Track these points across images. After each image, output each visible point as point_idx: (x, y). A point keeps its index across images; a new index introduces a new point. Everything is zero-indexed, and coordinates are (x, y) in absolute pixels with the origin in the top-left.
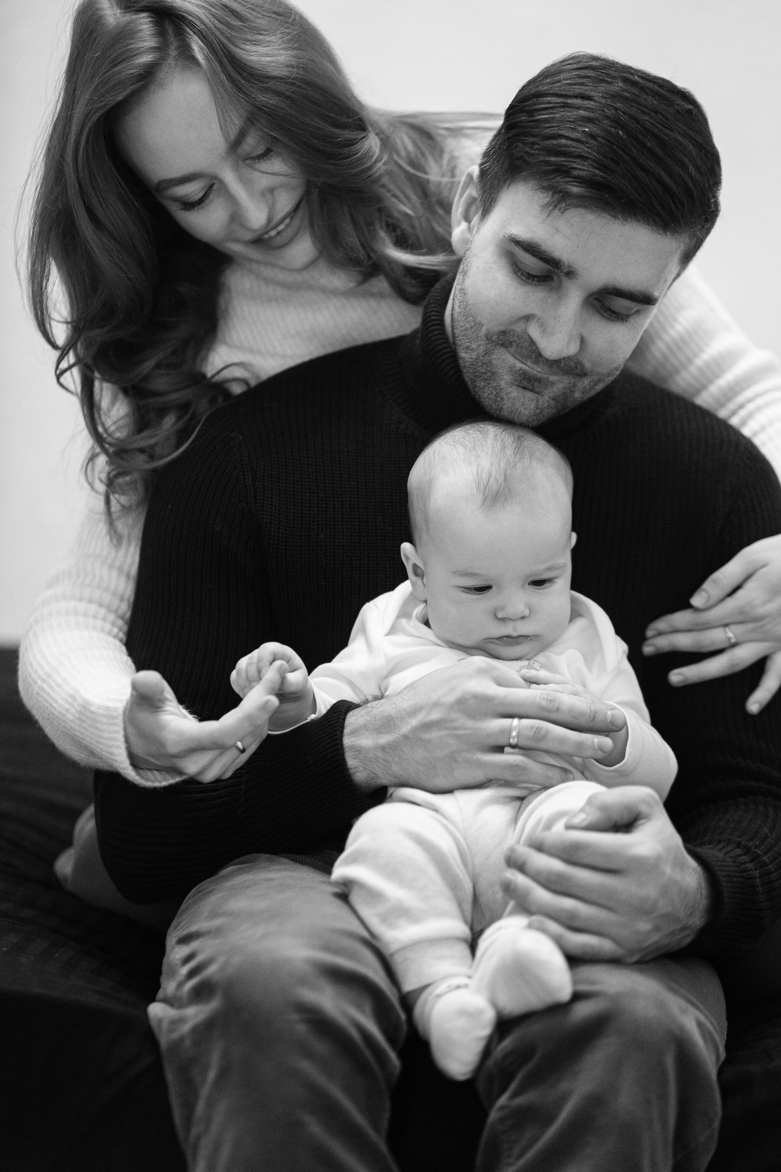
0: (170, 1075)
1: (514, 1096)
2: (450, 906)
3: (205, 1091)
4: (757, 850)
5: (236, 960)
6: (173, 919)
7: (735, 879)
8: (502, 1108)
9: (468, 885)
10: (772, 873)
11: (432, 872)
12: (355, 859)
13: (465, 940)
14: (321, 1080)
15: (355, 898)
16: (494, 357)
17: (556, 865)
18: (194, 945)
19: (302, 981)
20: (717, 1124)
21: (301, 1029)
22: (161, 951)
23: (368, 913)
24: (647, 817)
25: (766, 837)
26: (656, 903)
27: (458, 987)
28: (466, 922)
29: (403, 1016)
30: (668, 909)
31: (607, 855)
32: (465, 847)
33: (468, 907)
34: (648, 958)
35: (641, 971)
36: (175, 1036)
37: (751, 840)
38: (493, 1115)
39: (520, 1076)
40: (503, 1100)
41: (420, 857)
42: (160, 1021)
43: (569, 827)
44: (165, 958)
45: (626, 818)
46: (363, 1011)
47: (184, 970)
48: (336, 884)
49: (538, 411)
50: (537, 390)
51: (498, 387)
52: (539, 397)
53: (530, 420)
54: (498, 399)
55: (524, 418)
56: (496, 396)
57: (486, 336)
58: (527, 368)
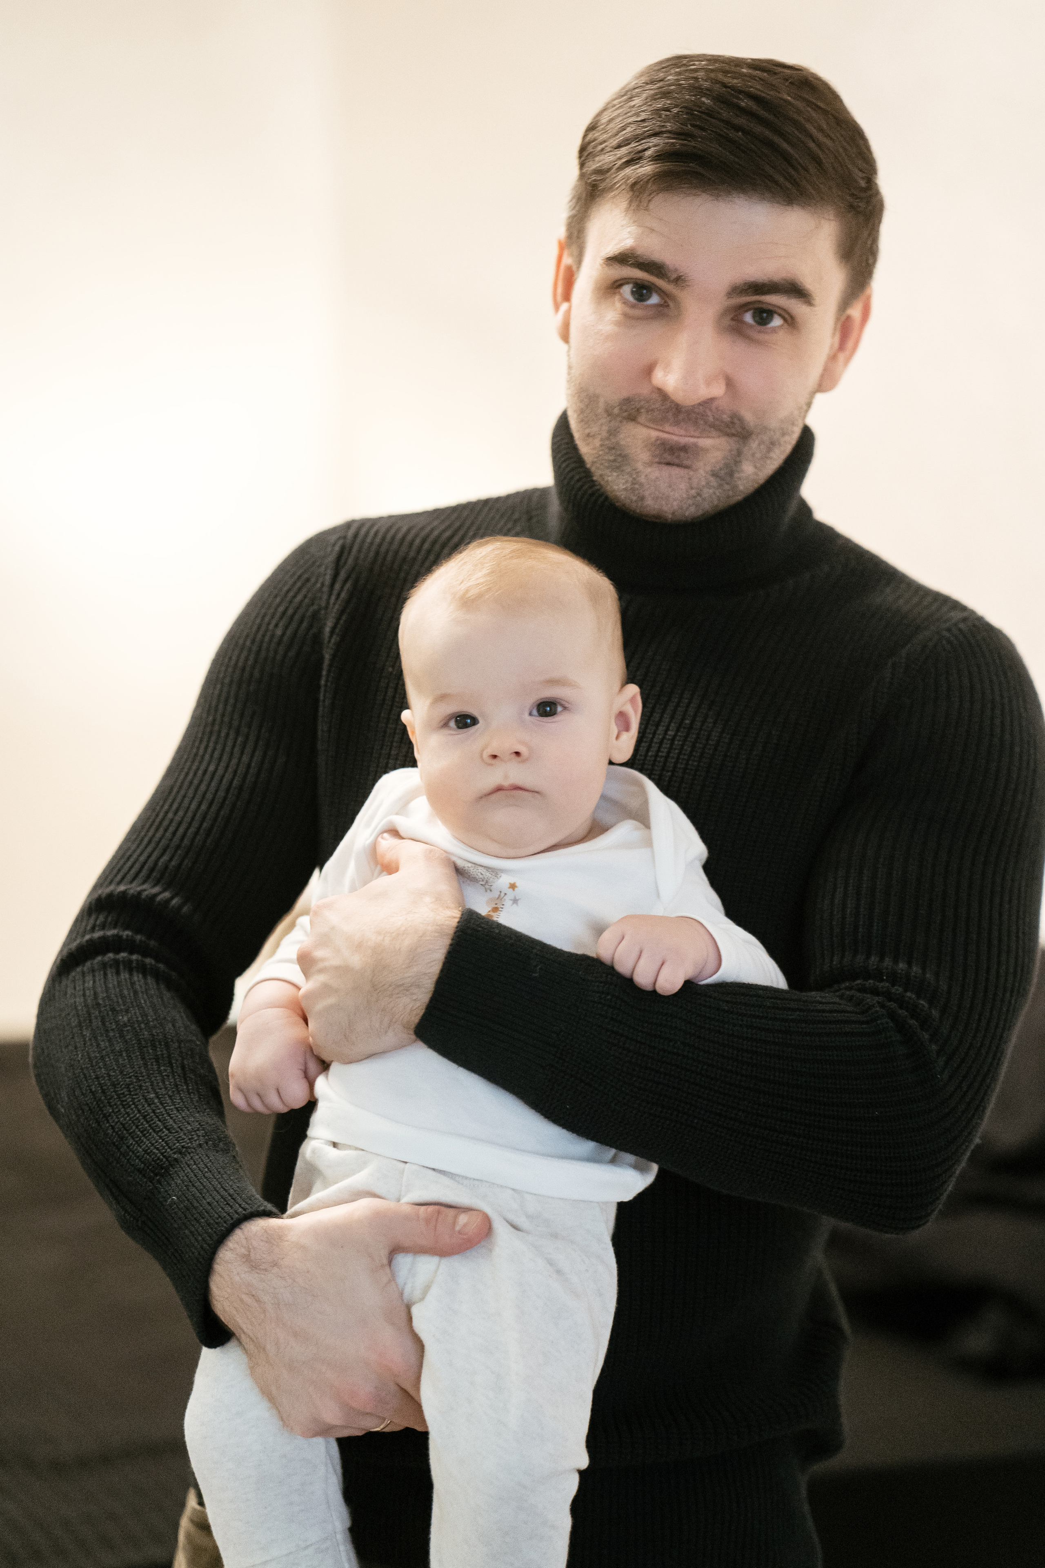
49: (693, 492)
50: (686, 462)
51: (634, 472)
52: (691, 473)
53: (685, 507)
54: (636, 486)
55: (675, 503)
56: (633, 484)
57: (607, 411)
58: (665, 436)
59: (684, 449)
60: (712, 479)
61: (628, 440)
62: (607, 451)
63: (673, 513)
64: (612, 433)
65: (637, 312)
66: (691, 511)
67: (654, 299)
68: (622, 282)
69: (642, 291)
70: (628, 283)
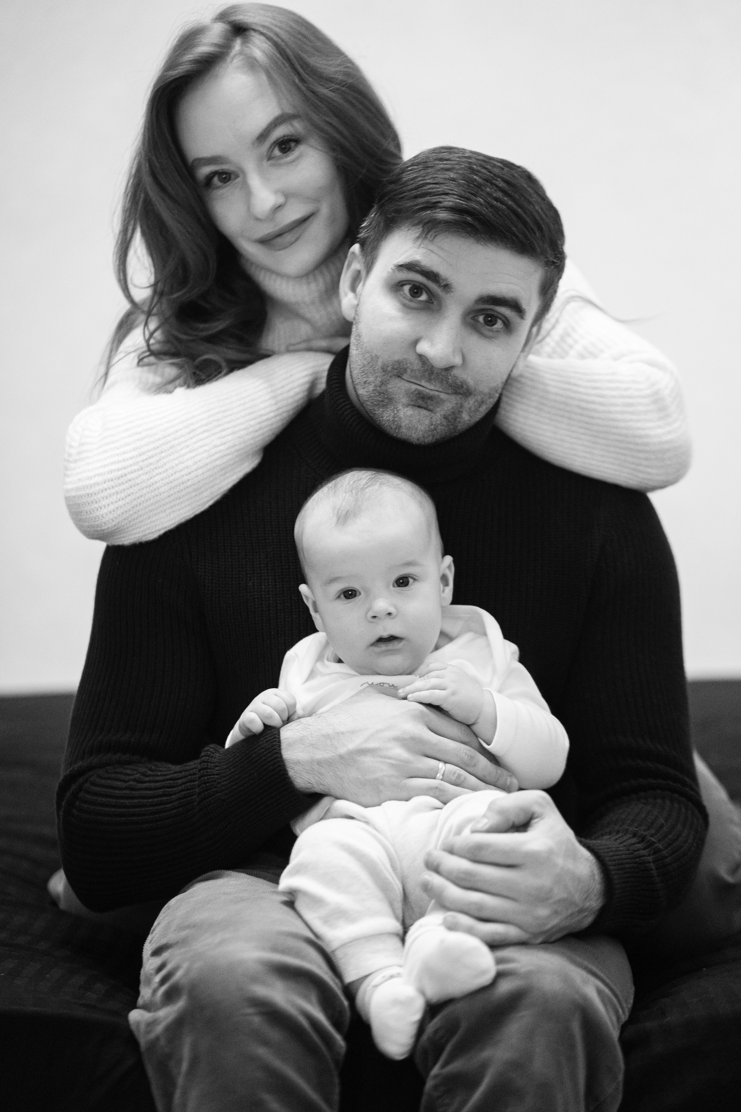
0: (151, 1072)
1: (443, 1066)
2: (383, 906)
3: (180, 1081)
4: (651, 838)
5: (198, 965)
6: (148, 934)
7: (627, 866)
8: (436, 1076)
9: (398, 886)
10: (666, 857)
11: (364, 877)
12: (298, 871)
13: (397, 935)
14: (277, 1063)
15: (299, 905)
16: (390, 386)
17: (464, 864)
18: (165, 955)
19: (255, 979)
20: (621, 1077)
21: (257, 1020)
22: (139, 963)
23: (312, 916)
24: (540, 816)
25: (662, 826)
26: (551, 890)
27: (392, 977)
28: (397, 918)
29: (346, 1003)
30: (564, 895)
31: (505, 852)
32: (394, 853)
33: (399, 905)
34: (554, 938)
35: (546, 950)
36: (152, 1036)
37: (649, 829)
38: (430, 1084)
39: (448, 1048)
40: (435, 1070)
41: (354, 866)
42: (138, 1024)
43: (474, 831)
44: (142, 969)
45: (521, 819)
46: (309, 1001)
47: (158, 978)
48: (284, 893)
49: (432, 427)
50: (431, 407)
51: (395, 410)
52: (433, 414)
53: (426, 435)
54: (396, 419)
55: (421, 433)
56: (394, 417)
57: (382, 368)
58: (421, 388)
59: (431, 398)
60: (444, 420)
61: (395, 389)
62: (377, 394)
63: (418, 439)
64: (383, 383)
65: (413, 305)
66: (429, 440)
67: (424, 297)
68: (405, 283)
69: (416, 290)
70: (409, 284)
